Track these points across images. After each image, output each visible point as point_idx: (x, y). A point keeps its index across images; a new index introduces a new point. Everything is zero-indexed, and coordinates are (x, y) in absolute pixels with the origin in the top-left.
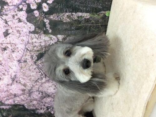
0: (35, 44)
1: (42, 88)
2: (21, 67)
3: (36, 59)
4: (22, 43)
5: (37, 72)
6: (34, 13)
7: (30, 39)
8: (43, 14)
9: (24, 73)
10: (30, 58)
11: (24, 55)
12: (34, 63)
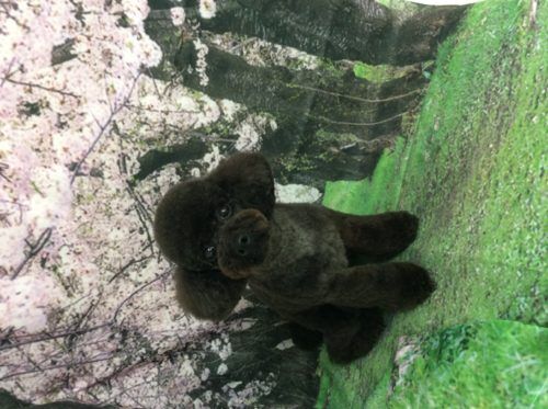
0: (148, 114)
1: (132, 309)
3: (136, 172)
4: (105, 98)
5: (131, 232)
6: (170, 14)
7: (135, 91)
10: (115, 166)
12: (127, 186)
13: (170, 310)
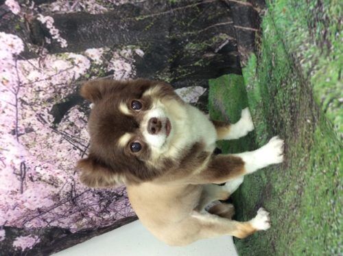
0: (38, 84)
3: (52, 120)
4: (4, 88)
6: (7, 6)
7: (20, 75)
8: (30, 5)
11: (20, 116)
12: (52, 130)
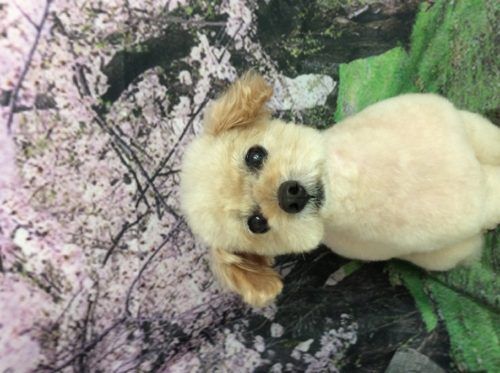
1: (146, 292)
2: (25, 146)
3: (103, 90)
5: (113, 183)
9: (42, 188)
10: (70, 84)
12: (95, 115)
13: (195, 278)
